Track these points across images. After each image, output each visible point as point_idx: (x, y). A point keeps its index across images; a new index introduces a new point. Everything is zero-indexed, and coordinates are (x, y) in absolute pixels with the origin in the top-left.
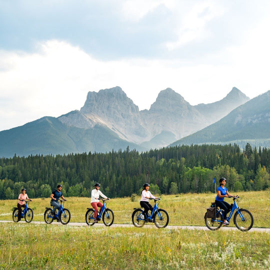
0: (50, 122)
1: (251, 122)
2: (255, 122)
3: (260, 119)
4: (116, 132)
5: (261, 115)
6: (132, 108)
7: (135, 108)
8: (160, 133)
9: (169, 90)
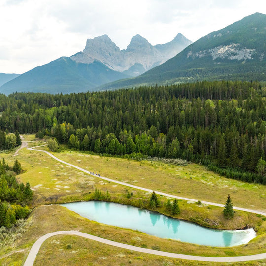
0: (65, 60)
1: (199, 56)
2: (201, 56)
3: (205, 53)
4: (107, 65)
5: (205, 51)
6: (115, 49)
7: (117, 49)
8: (134, 64)
9: (138, 36)
